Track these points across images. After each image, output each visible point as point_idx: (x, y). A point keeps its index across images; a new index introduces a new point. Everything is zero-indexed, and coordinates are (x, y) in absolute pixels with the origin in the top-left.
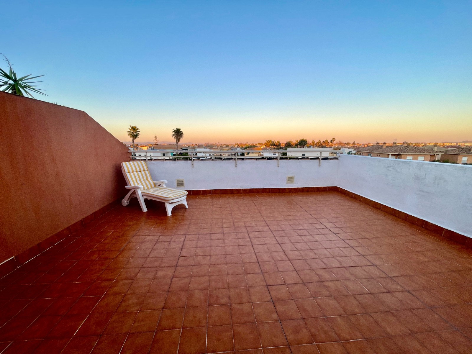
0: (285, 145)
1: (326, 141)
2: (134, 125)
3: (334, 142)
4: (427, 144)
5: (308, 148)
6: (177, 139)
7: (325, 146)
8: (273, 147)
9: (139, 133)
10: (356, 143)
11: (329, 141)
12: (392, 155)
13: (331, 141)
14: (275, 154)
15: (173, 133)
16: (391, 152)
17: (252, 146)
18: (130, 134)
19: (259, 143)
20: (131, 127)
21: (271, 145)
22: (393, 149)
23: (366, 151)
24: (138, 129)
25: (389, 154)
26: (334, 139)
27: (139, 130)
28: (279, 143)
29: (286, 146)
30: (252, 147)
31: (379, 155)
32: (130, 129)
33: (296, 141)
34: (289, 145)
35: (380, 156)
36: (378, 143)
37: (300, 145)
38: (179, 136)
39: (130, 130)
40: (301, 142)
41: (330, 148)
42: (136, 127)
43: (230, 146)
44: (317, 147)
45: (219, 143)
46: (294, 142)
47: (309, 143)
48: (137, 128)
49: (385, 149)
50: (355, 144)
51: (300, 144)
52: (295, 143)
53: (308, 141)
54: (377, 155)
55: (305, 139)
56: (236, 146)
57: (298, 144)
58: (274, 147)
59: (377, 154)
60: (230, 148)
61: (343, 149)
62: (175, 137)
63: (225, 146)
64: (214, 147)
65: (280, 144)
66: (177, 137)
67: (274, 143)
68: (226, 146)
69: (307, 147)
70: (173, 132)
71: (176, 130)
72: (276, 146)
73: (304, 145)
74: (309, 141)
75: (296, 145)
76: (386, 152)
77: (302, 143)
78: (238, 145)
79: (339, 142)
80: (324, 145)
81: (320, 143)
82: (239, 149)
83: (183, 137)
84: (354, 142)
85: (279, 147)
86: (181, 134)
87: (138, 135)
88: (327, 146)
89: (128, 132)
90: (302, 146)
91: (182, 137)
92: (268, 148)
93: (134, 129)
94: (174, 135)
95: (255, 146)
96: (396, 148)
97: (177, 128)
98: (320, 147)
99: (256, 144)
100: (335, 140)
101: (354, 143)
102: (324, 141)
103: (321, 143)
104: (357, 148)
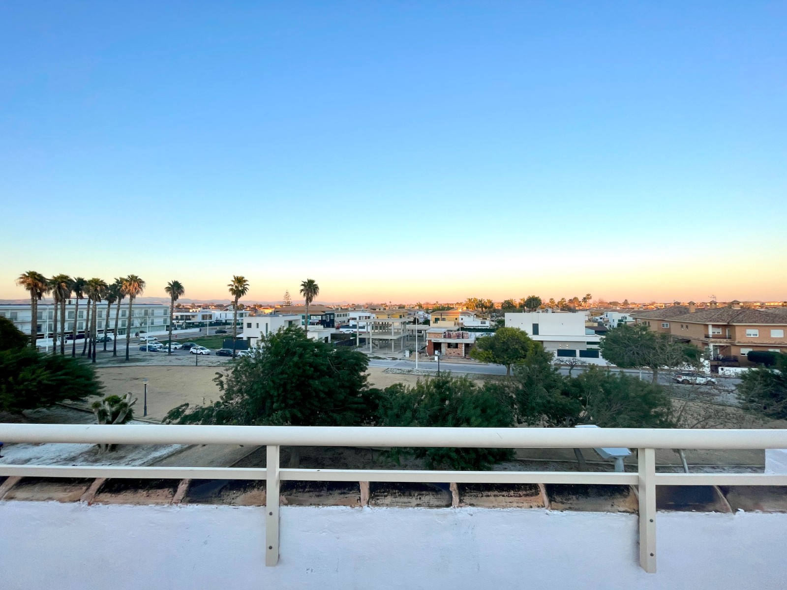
0: (502, 306)
1: (576, 299)
2: (239, 275)
3: (590, 301)
4: (766, 304)
5: (543, 312)
6: (307, 297)
7: (575, 307)
8: (480, 309)
9: (246, 288)
10: (629, 302)
11: (580, 299)
12: (714, 326)
13: (585, 298)
14: (485, 323)
15: (302, 287)
16: (710, 321)
17: (445, 308)
18: (231, 290)
19: (458, 303)
20: (235, 278)
21: (477, 306)
22: (713, 314)
23: (656, 317)
24: (247, 281)
25: (707, 325)
26: (588, 295)
27: (247, 283)
28: (491, 302)
29: (504, 309)
30: (444, 310)
31: (685, 325)
32: (233, 281)
33: (521, 300)
34: (509, 306)
35: (687, 327)
36: (679, 303)
37: (529, 306)
38: (311, 292)
39: (232, 283)
40: (530, 302)
41: (584, 310)
42: (243, 278)
43: (406, 308)
44: (559, 311)
45: (390, 302)
46: (517, 300)
47: (544, 303)
48: (245, 279)
49: (695, 314)
50: (629, 304)
51: (528, 304)
52: (520, 303)
53: (541, 298)
54: (682, 326)
55: (536, 296)
56: (417, 307)
57: (525, 305)
58: (482, 309)
59: (682, 324)
60: (406, 311)
61: (609, 313)
62: (304, 294)
63: (397, 309)
64: (377, 310)
65: (493, 304)
66: (308, 294)
67: (483, 302)
68: (399, 308)
69: (540, 311)
70: (302, 285)
71: (307, 281)
72: (486, 308)
73: (536, 307)
74: (545, 299)
75: (522, 306)
76: (698, 320)
77: (533, 304)
78: (420, 306)
79: (600, 300)
80: (572, 305)
81: (564, 303)
82: (421, 313)
83: (318, 293)
84: (626, 300)
85: (492, 309)
86: (314, 290)
87: (246, 290)
88: (577, 308)
89: (229, 285)
90: (533, 308)
91: (316, 294)
92: (472, 311)
93: (240, 281)
94: (302, 290)
95: (449, 308)
96: (719, 313)
97: (309, 279)
98: (564, 310)
99: (453, 304)
100: (591, 298)
101: (626, 303)
102: (570, 300)
103: (567, 303)
104: (634, 312)
